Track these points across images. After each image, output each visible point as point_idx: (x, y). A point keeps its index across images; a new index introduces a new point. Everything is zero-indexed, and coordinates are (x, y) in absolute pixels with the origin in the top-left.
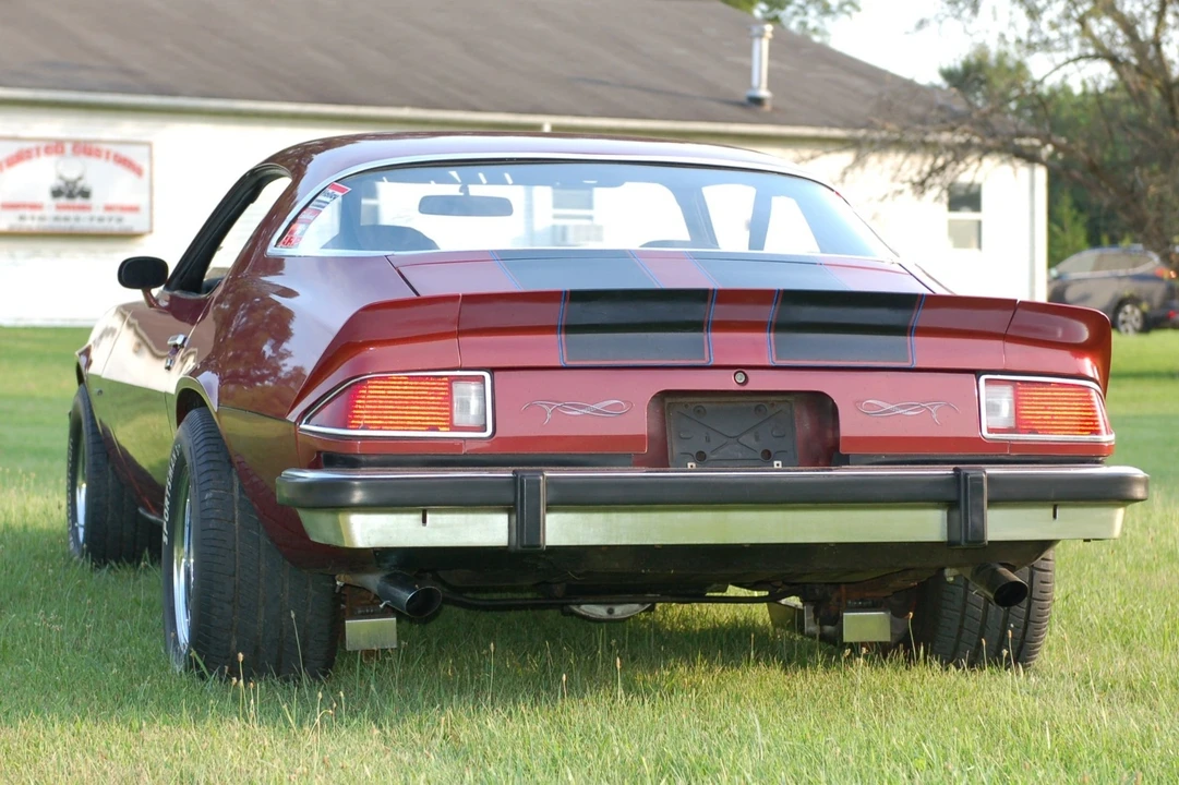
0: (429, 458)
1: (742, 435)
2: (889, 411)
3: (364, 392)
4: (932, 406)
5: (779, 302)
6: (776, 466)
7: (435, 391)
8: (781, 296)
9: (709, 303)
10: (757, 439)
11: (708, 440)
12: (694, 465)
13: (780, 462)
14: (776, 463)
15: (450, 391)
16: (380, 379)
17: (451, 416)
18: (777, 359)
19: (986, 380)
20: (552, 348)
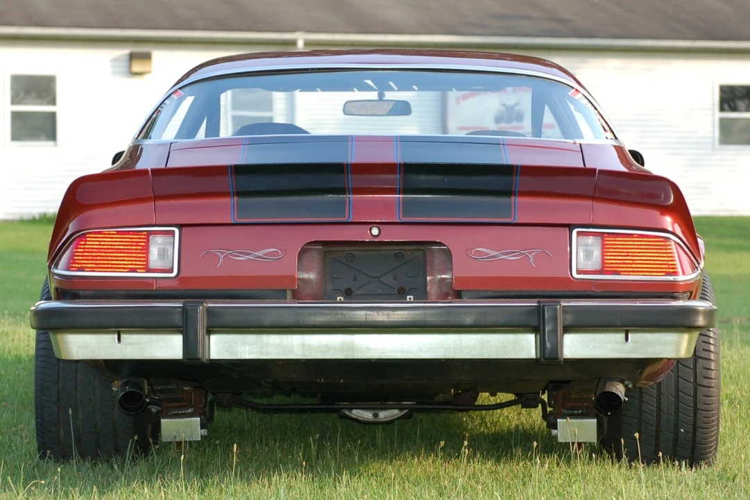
0: (131, 293)
1: (383, 275)
2: (493, 257)
3: (83, 243)
4: (530, 253)
5: (402, 172)
6: (408, 300)
7: (137, 242)
8: (402, 168)
9: (346, 174)
10: (395, 279)
11: (355, 279)
12: (342, 299)
13: (412, 297)
14: (408, 297)
15: (147, 243)
16: (95, 233)
17: (147, 261)
18: (403, 217)
19: (578, 232)
20: (225, 208)
